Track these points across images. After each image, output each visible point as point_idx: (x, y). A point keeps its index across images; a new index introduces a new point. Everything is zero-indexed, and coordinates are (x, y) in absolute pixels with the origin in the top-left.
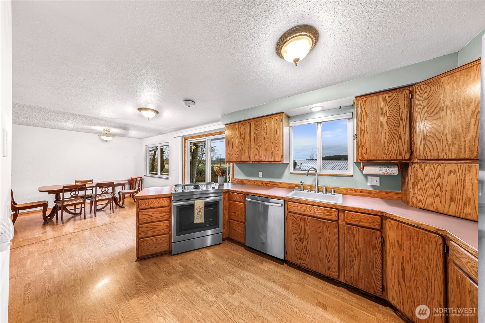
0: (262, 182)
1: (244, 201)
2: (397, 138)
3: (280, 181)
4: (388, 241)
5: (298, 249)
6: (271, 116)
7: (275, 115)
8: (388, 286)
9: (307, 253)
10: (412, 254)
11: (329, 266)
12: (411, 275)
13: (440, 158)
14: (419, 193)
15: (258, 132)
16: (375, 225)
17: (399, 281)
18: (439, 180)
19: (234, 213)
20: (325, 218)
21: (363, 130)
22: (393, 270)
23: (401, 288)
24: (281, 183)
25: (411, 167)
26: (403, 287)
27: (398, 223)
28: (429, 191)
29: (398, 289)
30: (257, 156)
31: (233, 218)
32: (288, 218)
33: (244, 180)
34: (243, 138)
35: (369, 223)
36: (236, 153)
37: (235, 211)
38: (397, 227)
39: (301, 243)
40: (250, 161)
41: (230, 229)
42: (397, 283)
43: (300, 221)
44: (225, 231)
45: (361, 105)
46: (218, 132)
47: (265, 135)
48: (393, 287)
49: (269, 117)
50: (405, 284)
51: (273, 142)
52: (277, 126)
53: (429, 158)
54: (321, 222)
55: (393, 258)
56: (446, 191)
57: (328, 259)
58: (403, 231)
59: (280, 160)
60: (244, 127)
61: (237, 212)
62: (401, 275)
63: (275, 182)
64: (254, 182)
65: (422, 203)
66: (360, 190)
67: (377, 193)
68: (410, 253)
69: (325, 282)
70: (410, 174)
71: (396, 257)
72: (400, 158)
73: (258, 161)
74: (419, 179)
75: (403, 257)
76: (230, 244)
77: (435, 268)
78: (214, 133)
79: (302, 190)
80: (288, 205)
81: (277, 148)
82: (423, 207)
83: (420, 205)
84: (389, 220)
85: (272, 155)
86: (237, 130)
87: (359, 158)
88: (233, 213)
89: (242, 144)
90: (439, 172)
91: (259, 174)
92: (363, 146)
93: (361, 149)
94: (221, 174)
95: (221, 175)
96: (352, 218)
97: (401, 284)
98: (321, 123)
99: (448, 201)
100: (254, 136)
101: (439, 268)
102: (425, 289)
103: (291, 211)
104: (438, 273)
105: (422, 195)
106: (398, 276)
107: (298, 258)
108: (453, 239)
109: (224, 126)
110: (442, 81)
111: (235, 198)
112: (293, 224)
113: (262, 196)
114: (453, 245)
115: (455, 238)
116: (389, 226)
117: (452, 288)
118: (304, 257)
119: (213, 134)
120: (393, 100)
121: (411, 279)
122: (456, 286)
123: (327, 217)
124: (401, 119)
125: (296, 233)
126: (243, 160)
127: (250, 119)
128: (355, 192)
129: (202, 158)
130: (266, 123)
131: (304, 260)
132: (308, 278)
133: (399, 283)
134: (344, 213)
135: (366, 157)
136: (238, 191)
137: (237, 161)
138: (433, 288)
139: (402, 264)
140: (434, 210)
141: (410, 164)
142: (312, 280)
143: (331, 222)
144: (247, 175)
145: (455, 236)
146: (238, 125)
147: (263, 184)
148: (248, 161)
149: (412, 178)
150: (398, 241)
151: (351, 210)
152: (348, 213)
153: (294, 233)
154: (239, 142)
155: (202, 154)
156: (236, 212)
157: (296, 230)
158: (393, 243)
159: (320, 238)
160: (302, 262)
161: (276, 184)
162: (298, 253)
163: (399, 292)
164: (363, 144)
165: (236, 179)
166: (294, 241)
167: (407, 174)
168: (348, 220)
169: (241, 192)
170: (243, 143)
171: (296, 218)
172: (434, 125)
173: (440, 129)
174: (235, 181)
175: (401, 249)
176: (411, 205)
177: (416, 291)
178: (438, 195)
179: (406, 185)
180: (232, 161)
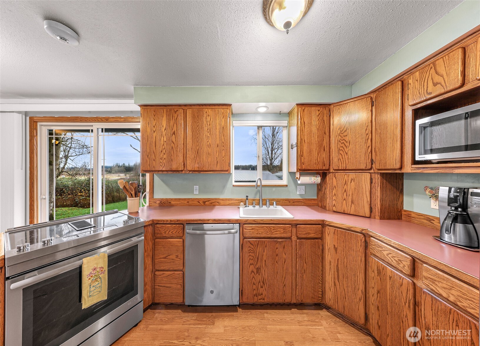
0: (198, 200)
1: (181, 235)
2: (322, 150)
3: (222, 197)
4: (327, 248)
5: (255, 283)
6: (216, 107)
7: (220, 107)
8: (326, 290)
9: (264, 285)
10: (344, 255)
11: (284, 291)
12: (343, 274)
13: (347, 168)
14: (334, 199)
15: (198, 126)
16: (318, 235)
17: (334, 282)
18: (345, 186)
19: (165, 258)
20: (281, 237)
21: (302, 139)
22: (330, 274)
23: (336, 288)
24: (223, 200)
25: (328, 176)
26: (338, 287)
27: (335, 228)
28: (340, 196)
29: (334, 290)
30: (197, 162)
31: (162, 268)
32: (243, 246)
33: (172, 199)
34: (174, 133)
35: (314, 233)
36: (161, 155)
37: (164, 256)
38: (334, 233)
39: (258, 274)
40: (185, 169)
41: (157, 287)
42: (333, 284)
43: (256, 247)
44: (147, 294)
45: (300, 113)
46: (122, 118)
47: (208, 132)
48: (330, 290)
49: (214, 107)
50: (339, 284)
51: (218, 143)
52: (223, 123)
53: (341, 168)
54: (277, 242)
55: (330, 262)
56: (349, 195)
57: (283, 283)
58: (338, 236)
59: (227, 169)
60: (176, 115)
61: (171, 256)
62: (336, 276)
63: (216, 199)
64: (188, 202)
65: (336, 207)
66: (293, 199)
67: (304, 201)
68: (343, 255)
69: (280, 311)
70: (327, 182)
71: (333, 261)
72: (324, 168)
73: (197, 169)
74: (334, 186)
75: (338, 260)
76: (157, 315)
77: (360, 262)
78: (113, 118)
79: (247, 205)
80: (244, 229)
81: (223, 152)
82: (336, 211)
83: (334, 209)
84: (328, 227)
85: (217, 162)
86: (165, 118)
87: (299, 167)
88: (163, 258)
89: (172, 141)
90: (346, 180)
91: (195, 189)
92: (302, 156)
93: (301, 159)
94: (133, 193)
95: (134, 195)
96: (303, 231)
97: (336, 284)
98: (261, 127)
99: (350, 203)
100: (193, 132)
101: (363, 262)
102: (353, 283)
103: (247, 236)
104: (362, 266)
105: (335, 200)
106: (334, 278)
107: (254, 296)
108: (375, 236)
109: (139, 109)
110: (348, 105)
111: (165, 232)
112: (249, 253)
113: (210, 222)
114: (374, 241)
115: (377, 235)
116: (328, 233)
117: (372, 277)
118: (261, 290)
119: (110, 120)
120: (321, 113)
121: (344, 278)
122: (376, 274)
123: (283, 236)
124: (325, 133)
125: (253, 264)
126: (174, 167)
127: (185, 105)
128: (290, 202)
129: (65, 164)
130: (209, 116)
131: (261, 295)
132: (266, 315)
133: (335, 285)
134: (296, 227)
135: (304, 167)
136: (171, 221)
137: (164, 169)
138: (359, 280)
139: (337, 266)
140: (343, 212)
141: (327, 173)
142: (270, 316)
143: (286, 240)
144: (175, 191)
145: (377, 234)
146: (165, 110)
147: (199, 203)
148: (183, 169)
149: (329, 186)
150: (334, 246)
151: (302, 223)
152: (300, 227)
153: (251, 264)
154: (166, 138)
155: (66, 157)
156: (167, 257)
157: (253, 259)
158: (331, 249)
159: (277, 262)
160: (260, 297)
161: (217, 201)
162: (255, 288)
163: (334, 292)
164: (302, 154)
165: (158, 199)
166: (251, 274)
167: (324, 182)
168: (300, 234)
169: (178, 220)
170: (174, 140)
171: (252, 245)
172: (344, 141)
173: (347, 144)
174: (156, 203)
175: (336, 253)
176: (327, 209)
177: (347, 287)
178: (345, 199)
179: (323, 192)
180: (153, 169)
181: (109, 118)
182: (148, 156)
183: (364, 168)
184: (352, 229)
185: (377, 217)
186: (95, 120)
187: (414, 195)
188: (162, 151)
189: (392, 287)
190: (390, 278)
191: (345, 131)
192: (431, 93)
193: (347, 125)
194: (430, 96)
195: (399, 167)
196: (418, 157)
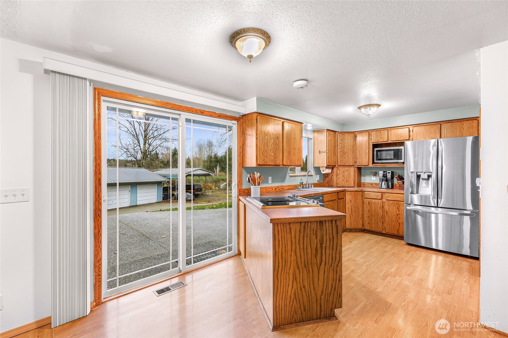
0: (272, 188)
4: (347, 202)
8: (346, 222)
13: (345, 165)
17: (350, 216)
18: (344, 174)
21: (329, 149)
22: (348, 213)
23: (351, 219)
25: (335, 169)
28: (341, 178)
30: (289, 159)
36: (271, 154)
50: (352, 216)
53: (341, 165)
55: (348, 208)
56: (345, 178)
62: (351, 213)
64: (266, 190)
65: (339, 185)
68: (354, 203)
70: (334, 172)
71: (349, 206)
73: (289, 164)
74: (338, 174)
75: (352, 206)
80: (324, 197)
84: (347, 192)
89: (276, 144)
90: (344, 171)
91: (269, 179)
92: (329, 158)
99: (346, 182)
100: (287, 139)
101: (361, 203)
103: (325, 201)
104: (361, 205)
105: (339, 181)
108: (367, 191)
110: (345, 135)
114: (366, 193)
116: (347, 195)
117: (366, 207)
121: (354, 212)
122: (367, 205)
126: (278, 163)
133: (350, 217)
135: (329, 164)
137: (272, 164)
139: (351, 208)
141: (334, 167)
147: (273, 190)
148: (282, 164)
161: (282, 187)
163: (350, 222)
172: (343, 152)
173: (345, 153)
174: (245, 192)
175: (351, 202)
176: (334, 186)
177: (356, 216)
178: (343, 180)
179: (329, 178)
180: (266, 164)
181: (204, 111)
182: (263, 153)
183: (352, 165)
184: (358, 190)
185: (356, 186)
186: (189, 110)
187: (366, 176)
188: (271, 150)
189: (375, 206)
190: (374, 203)
191: (344, 147)
192: (379, 140)
193: (345, 144)
194: (379, 141)
195: (368, 165)
196: (375, 161)
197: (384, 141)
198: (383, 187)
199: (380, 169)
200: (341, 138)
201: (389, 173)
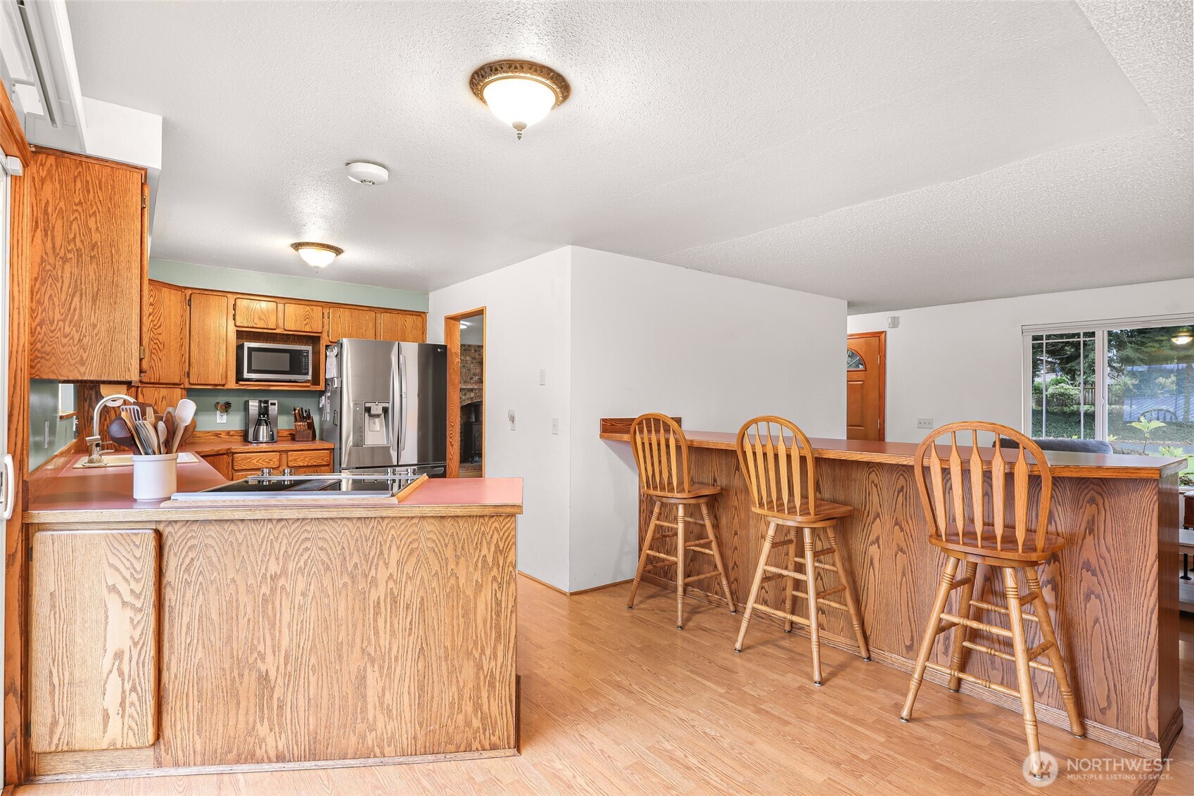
172: (157, 341)
173: (161, 347)
183: (178, 382)
191: (159, 327)
192: (256, 324)
193: (162, 320)
194: (255, 326)
195: (224, 385)
196: (246, 375)
197: (270, 327)
198: (261, 440)
199: (253, 393)
200: (151, 300)
201: (272, 404)
